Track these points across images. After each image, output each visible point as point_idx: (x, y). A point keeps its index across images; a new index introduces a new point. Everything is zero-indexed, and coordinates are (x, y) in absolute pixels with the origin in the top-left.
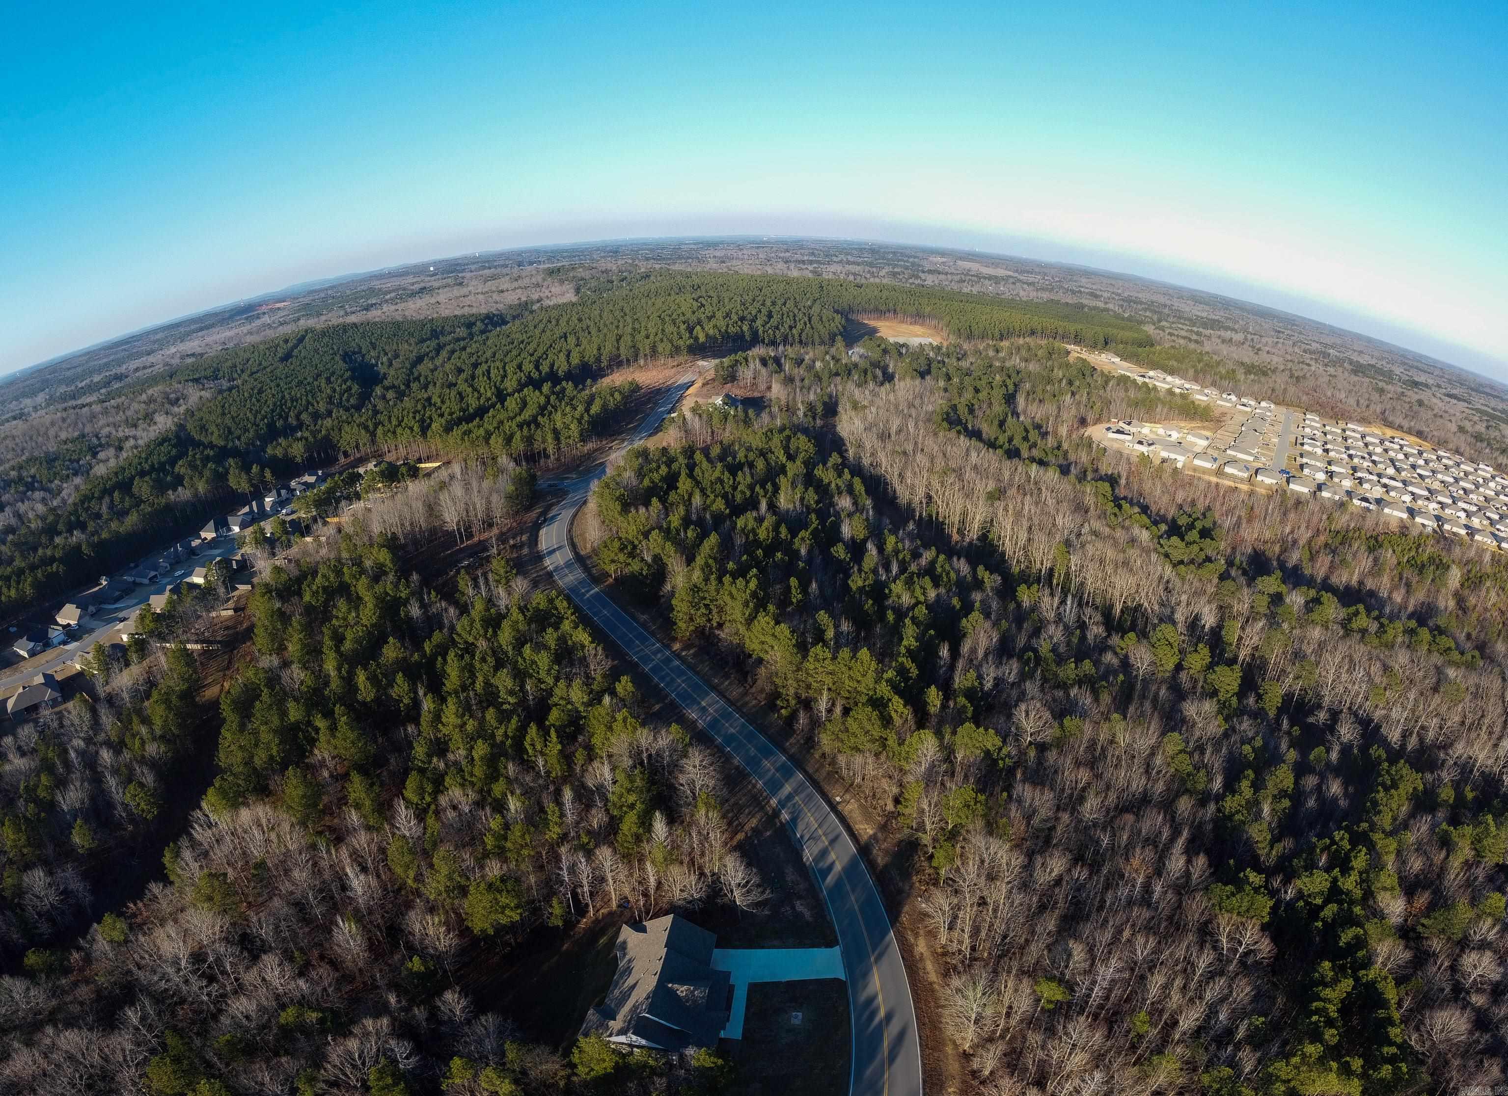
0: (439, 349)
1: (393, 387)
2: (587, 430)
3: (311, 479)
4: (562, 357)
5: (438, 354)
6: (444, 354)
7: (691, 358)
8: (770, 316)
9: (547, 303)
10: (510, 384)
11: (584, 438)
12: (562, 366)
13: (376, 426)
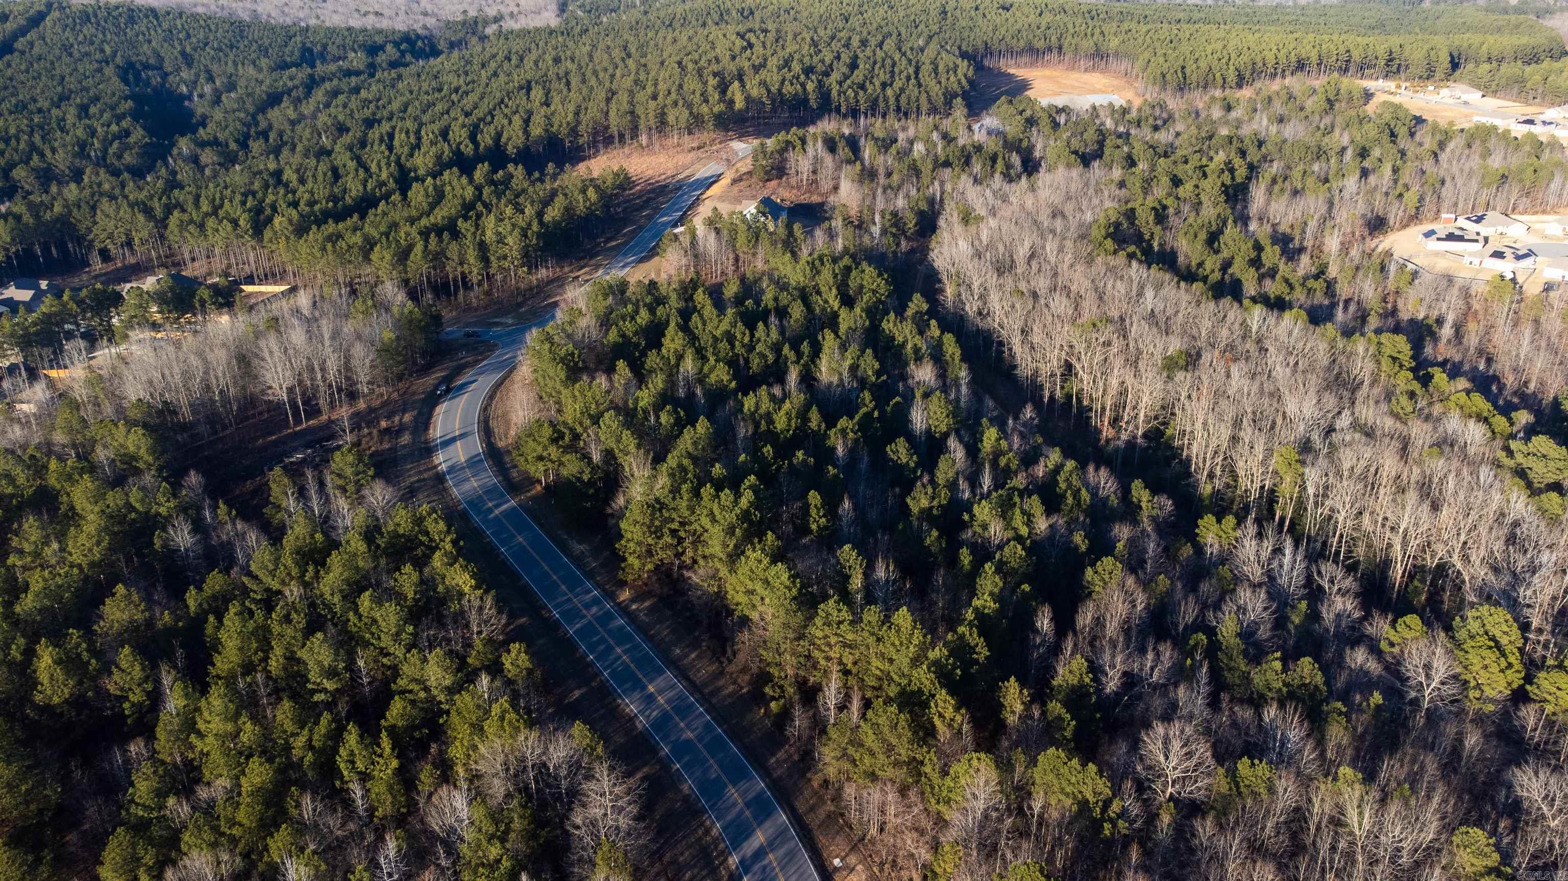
0: (311, 84)
1: (214, 143)
2: (537, 248)
3: (25, 295)
4: (517, 121)
5: (308, 94)
6: (319, 95)
7: (719, 135)
8: (853, 66)
9: (509, 24)
10: (422, 162)
11: (530, 259)
12: (514, 138)
13: (168, 210)
